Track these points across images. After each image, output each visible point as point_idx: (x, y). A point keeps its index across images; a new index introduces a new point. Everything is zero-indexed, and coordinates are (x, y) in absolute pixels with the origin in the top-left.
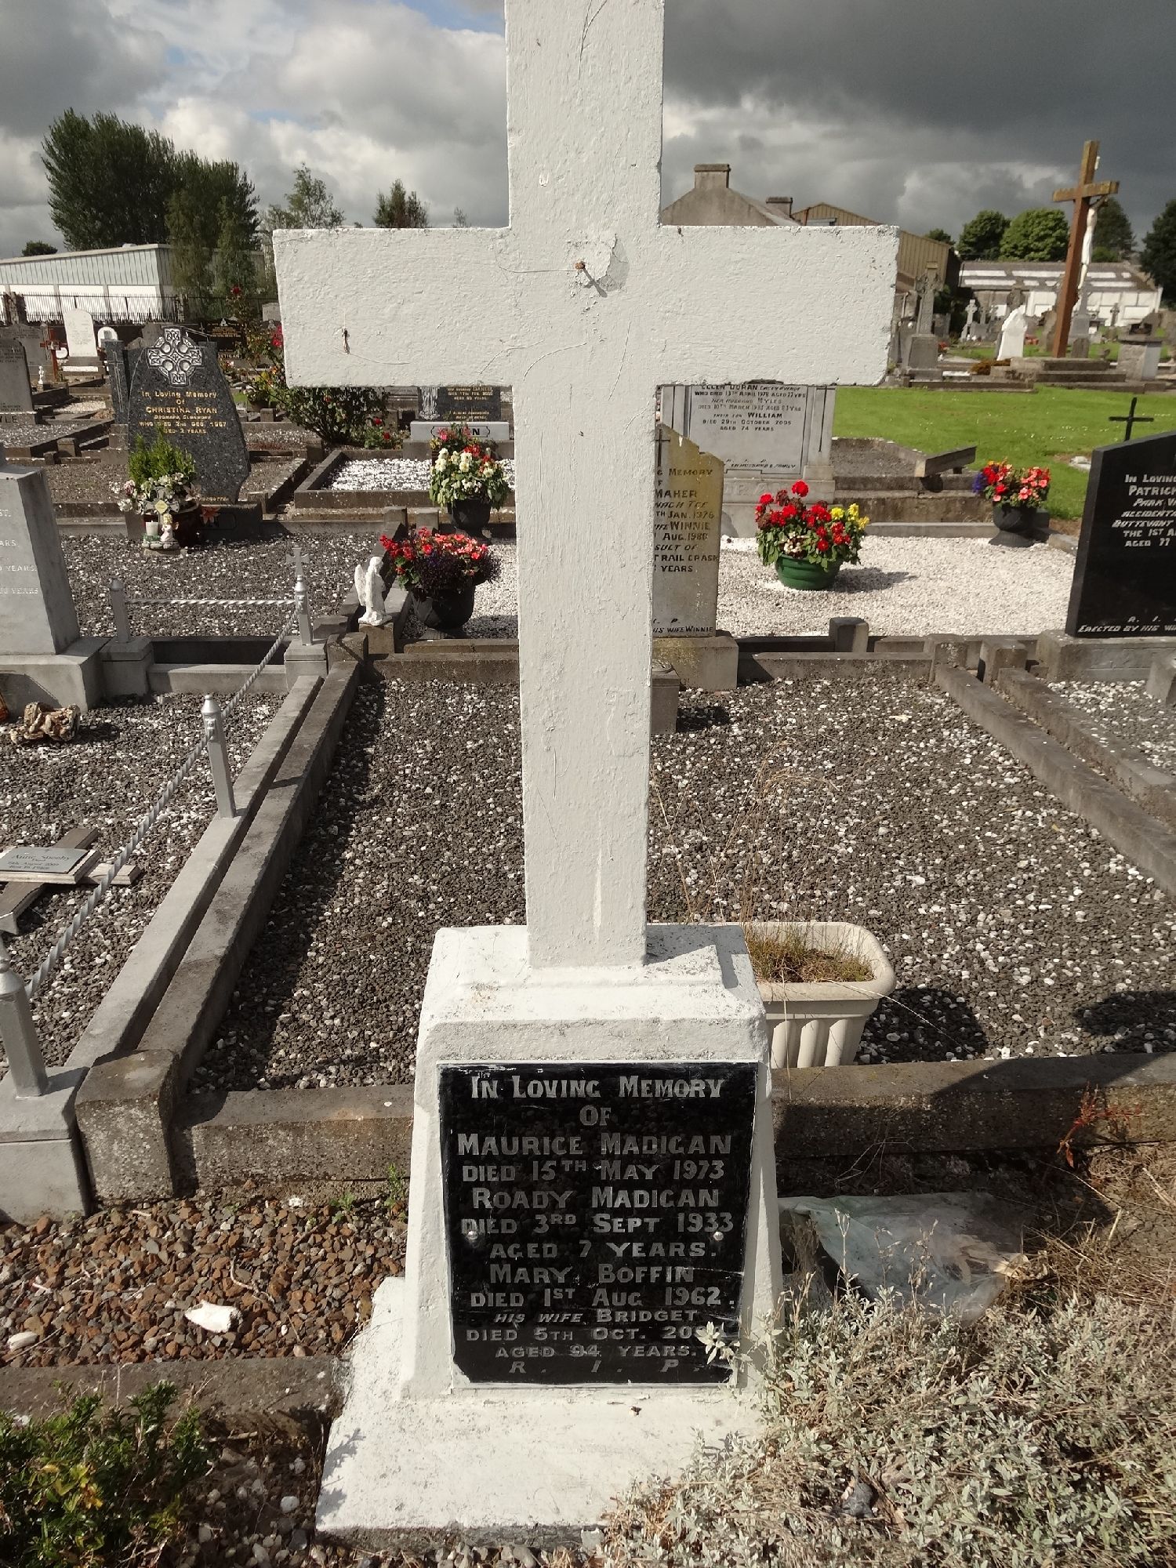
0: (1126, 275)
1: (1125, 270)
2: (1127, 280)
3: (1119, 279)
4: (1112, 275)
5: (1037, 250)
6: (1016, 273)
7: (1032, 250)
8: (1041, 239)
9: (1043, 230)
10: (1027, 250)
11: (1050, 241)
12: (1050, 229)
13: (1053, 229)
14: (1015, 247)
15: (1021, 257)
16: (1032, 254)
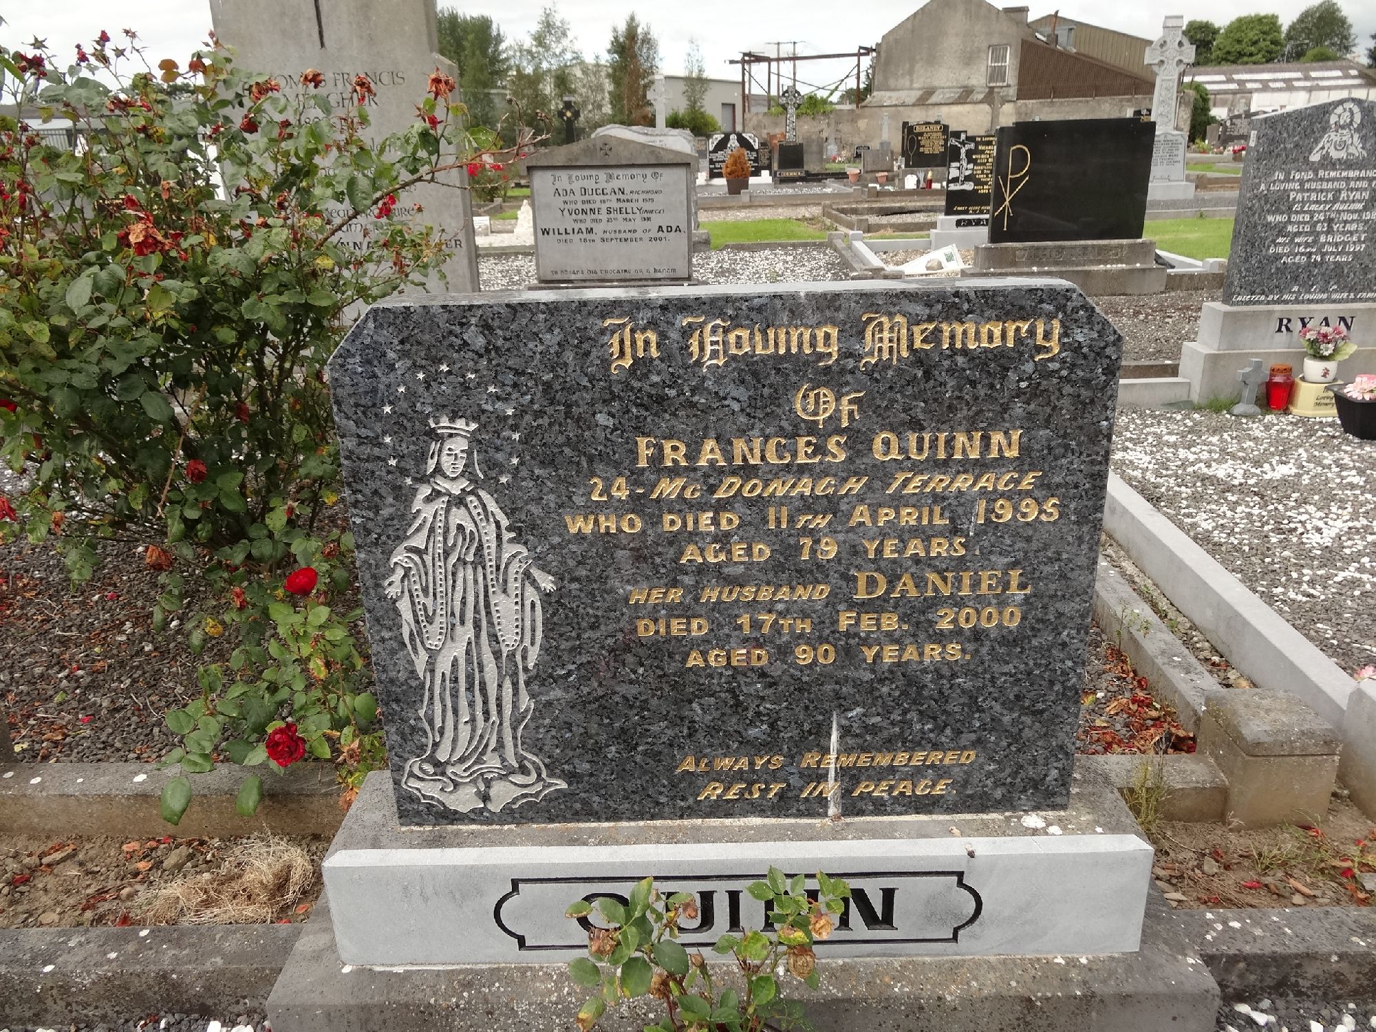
1: (1353, 68)
2: (1354, 77)
3: (1347, 76)
4: (1339, 73)
5: (1251, 55)
6: (1236, 77)
7: (1245, 55)
8: (1255, 43)
9: (1256, 34)
10: (1241, 55)
11: (1261, 44)
13: (1266, 33)
14: (1228, 53)
15: (1234, 62)
16: (1245, 59)
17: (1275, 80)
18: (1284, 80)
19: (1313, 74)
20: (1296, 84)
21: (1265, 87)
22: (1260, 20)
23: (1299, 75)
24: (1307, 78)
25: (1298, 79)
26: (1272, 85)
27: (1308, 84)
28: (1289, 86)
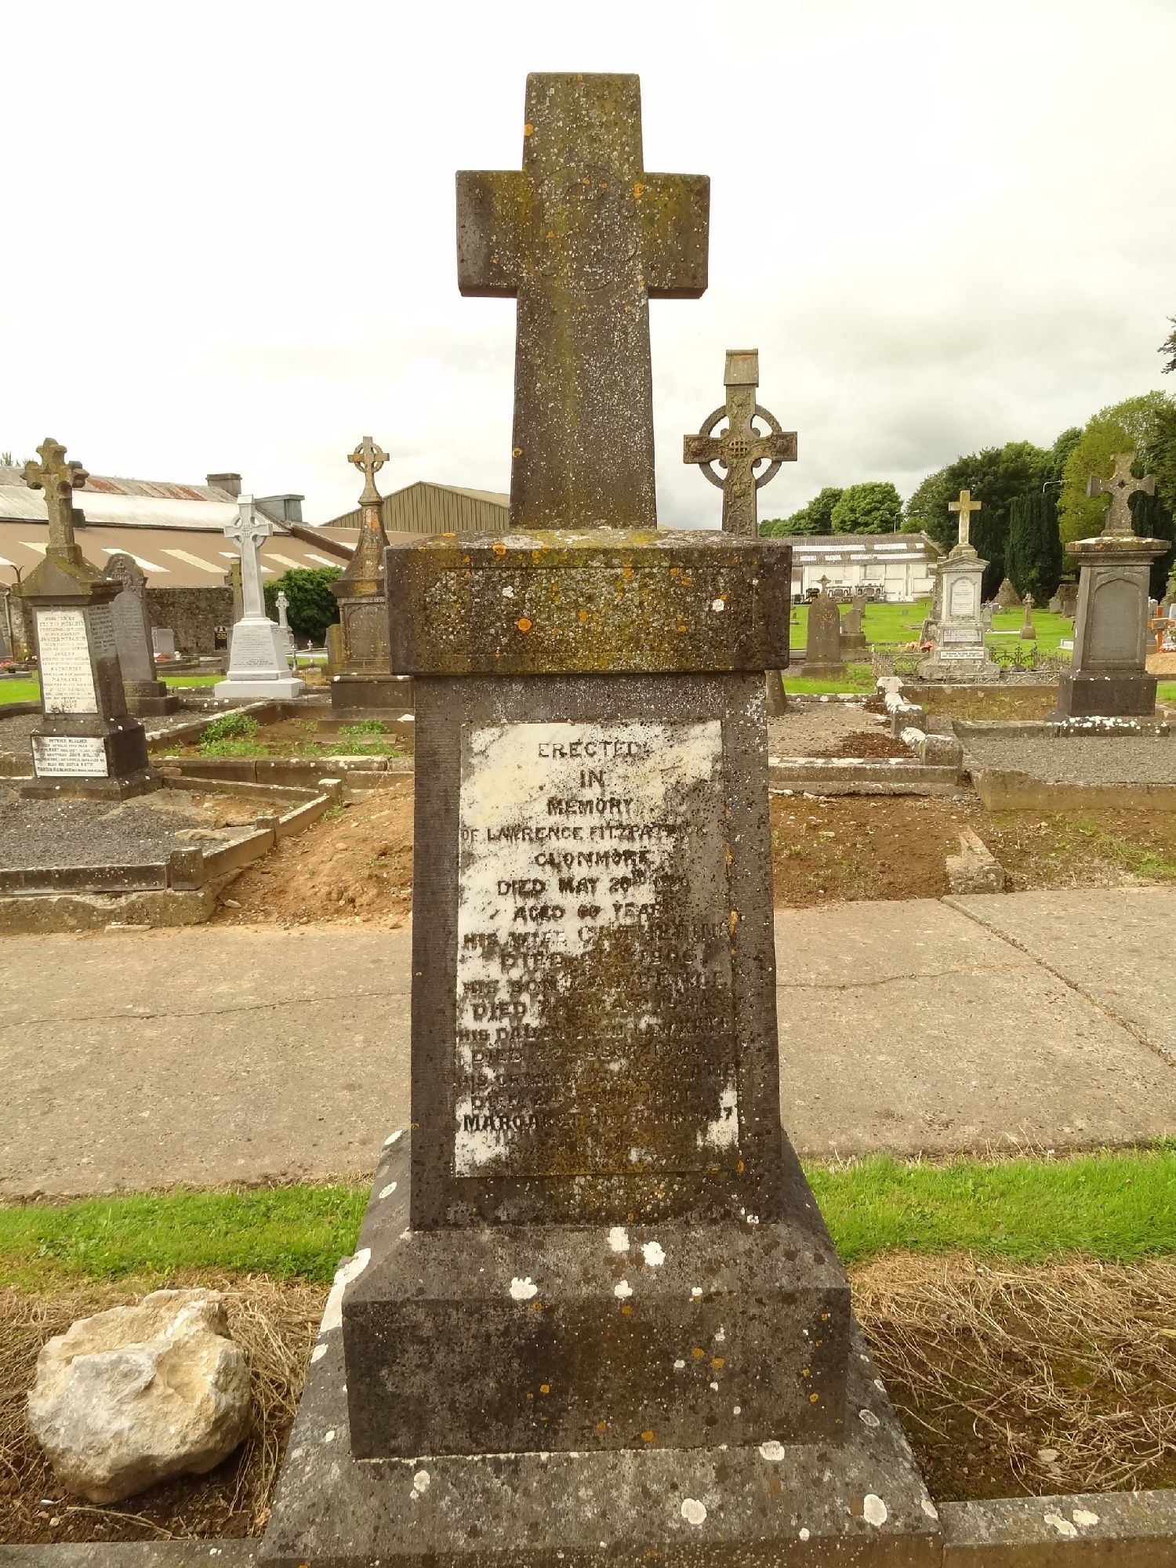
0: (920, 546)
1: (921, 541)
2: (919, 551)
3: (911, 550)
4: (903, 546)
5: (866, 524)
7: (860, 525)
8: (870, 512)
9: (870, 504)
10: (855, 524)
11: (876, 514)
12: (879, 502)
13: (881, 502)
14: (843, 522)
15: (851, 531)
16: (861, 528)
17: (833, 553)
18: (842, 553)
19: (877, 547)
20: (853, 557)
21: (821, 560)
22: (872, 489)
23: (861, 547)
24: (865, 553)
25: (858, 552)
26: (828, 558)
27: (866, 557)
28: (846, 560)
